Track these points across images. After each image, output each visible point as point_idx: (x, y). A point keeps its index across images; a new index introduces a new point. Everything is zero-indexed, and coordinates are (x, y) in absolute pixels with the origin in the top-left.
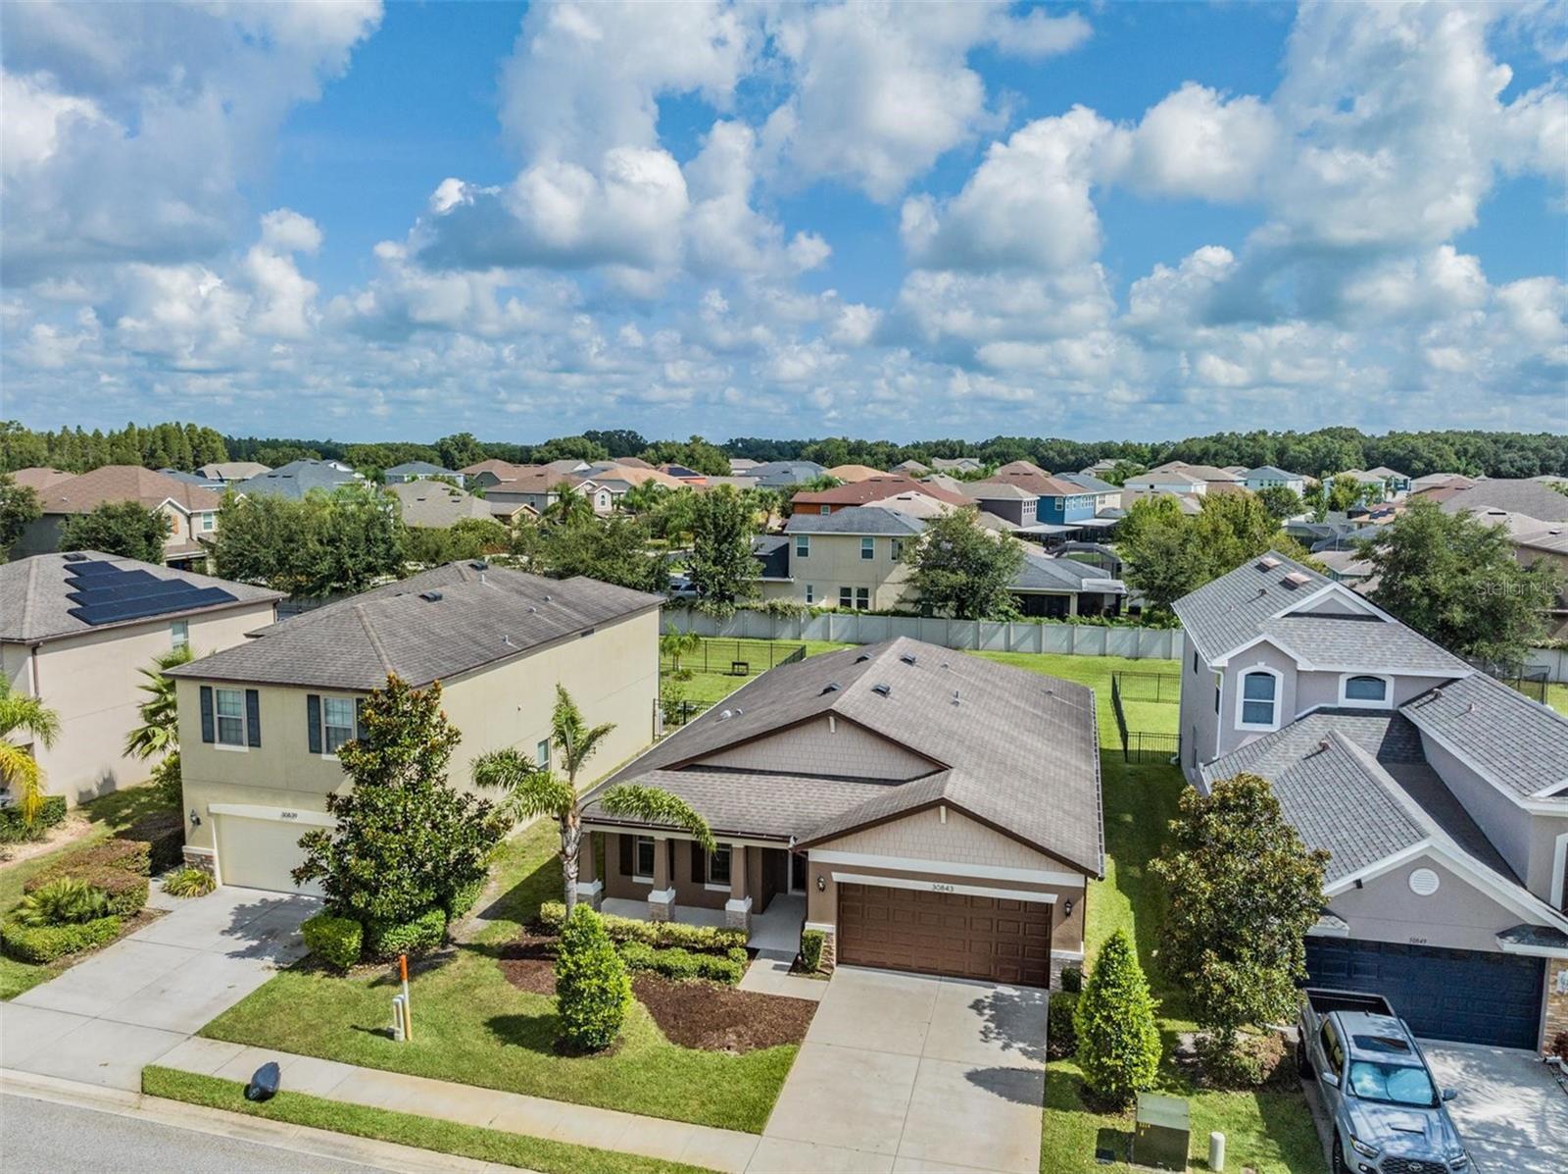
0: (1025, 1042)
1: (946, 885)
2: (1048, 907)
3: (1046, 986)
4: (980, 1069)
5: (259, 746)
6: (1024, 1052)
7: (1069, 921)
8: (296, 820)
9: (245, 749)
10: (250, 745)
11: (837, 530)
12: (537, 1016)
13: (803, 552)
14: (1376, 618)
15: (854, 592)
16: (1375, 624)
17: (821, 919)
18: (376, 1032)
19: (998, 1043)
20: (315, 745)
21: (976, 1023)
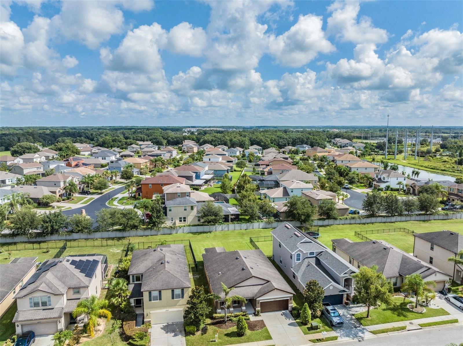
0: (291, 318)
1: (274, 299)
2: (288, 300)
4: (289, 323)
7: (291, 301)
8: (169, 311)
9: (158, 301)
11: (178, 205)
13: (170, 210)
15: (183, 218)
16: (311, 243)
18: (211, 341)
19: (288, 320)
20: (173, 298)
21: (284, 317)
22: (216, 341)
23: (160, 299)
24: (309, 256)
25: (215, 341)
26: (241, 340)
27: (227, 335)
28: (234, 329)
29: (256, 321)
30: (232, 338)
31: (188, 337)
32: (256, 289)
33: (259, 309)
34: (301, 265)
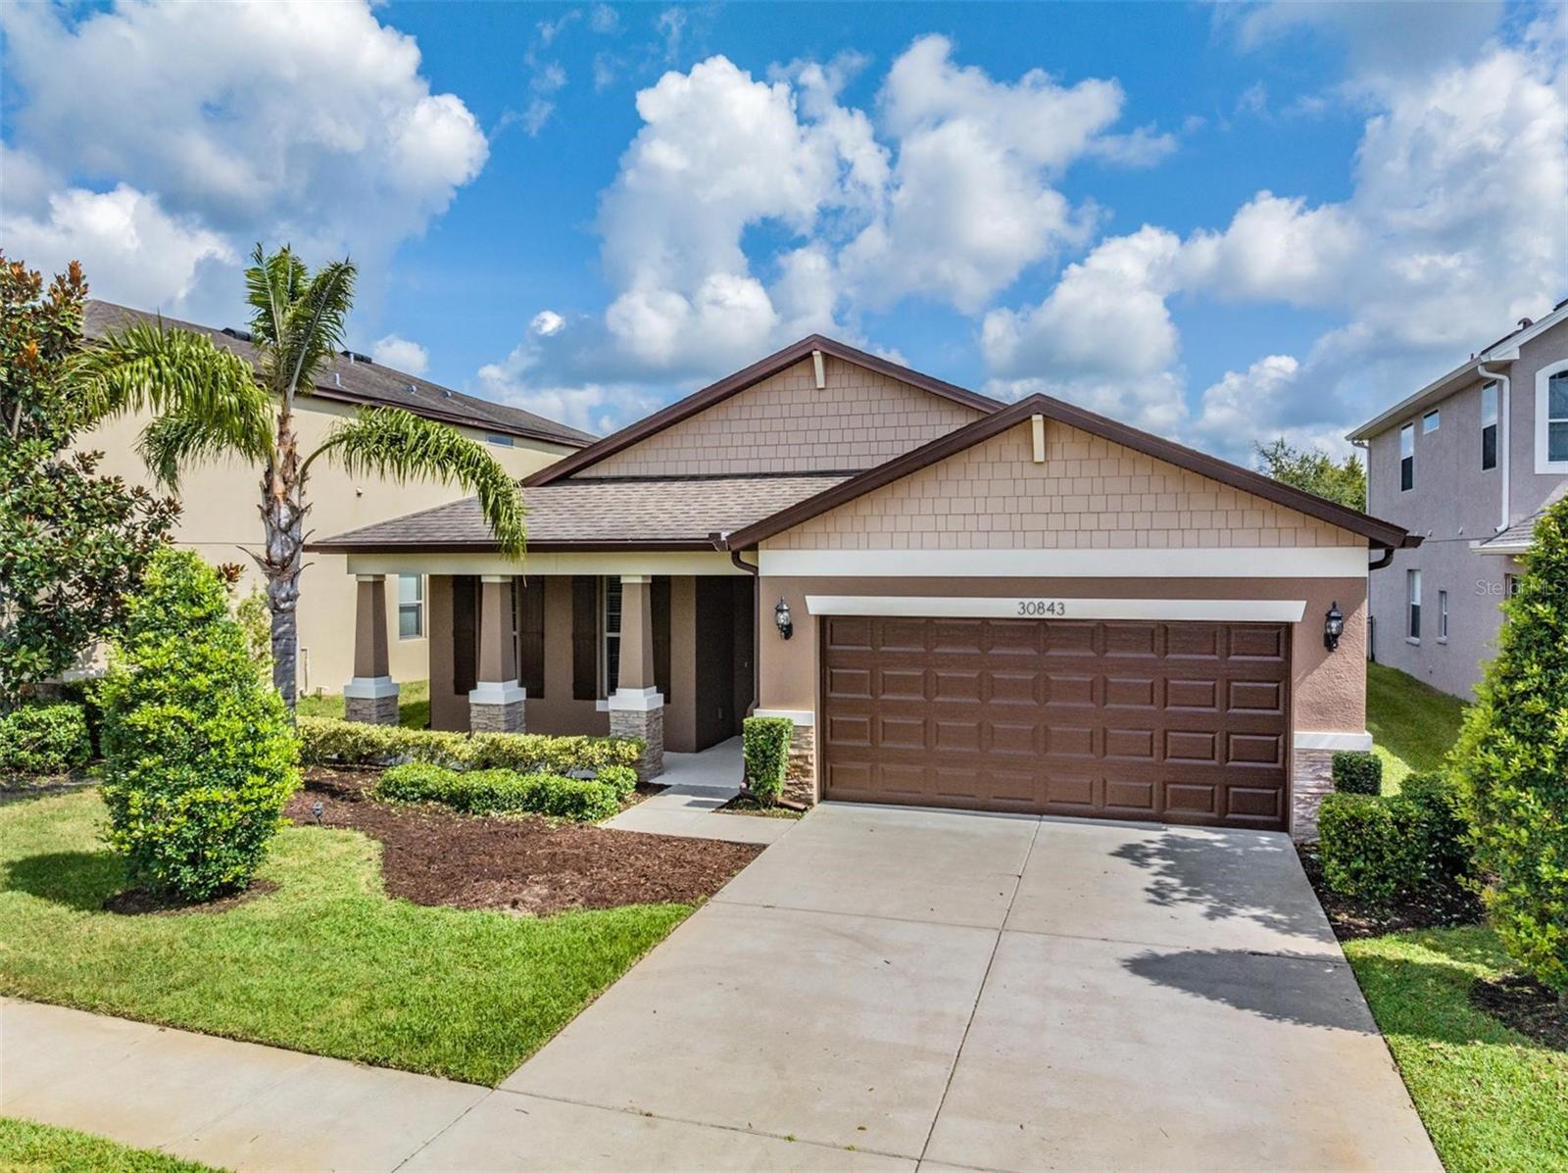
0: (1264, 906)
1: (1047, 602)
2: (1283, 632)
3: (1282, 825)
4: (1162, 952)
6: (1269, 923)
7: (1333, 660)
17: (785, 700)
21: (1140, 885)
33: (803, 716)
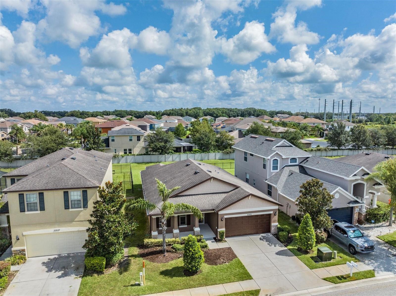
0: (277, 244)
1: (250, 214)
2: (270, 215)
5: (44, 210)
6: (280, 246)
8: (60, 231)
9: (39, 212)
10: (40, 210)
11: (122, 134)
12: (171, 268)
13: (113, 140)
14: (291, 146)
15: (128, 150)
16: (292, 147)
17: (221, 228)
18: (132, 285)
19: (273, 246)
20: (67, 207)
21: (265, 243)
22: (142, 284)
23: (42, 208)
24: (290, 164)
25: (139, 285)
26: (192, 283)
27: (165, 273)
28: (179, 262)
29: (218, 250)
30: (174, 278)
31: (89, 279)
32: (217, 199)
33: (223, 230)
34: (280, 175)
